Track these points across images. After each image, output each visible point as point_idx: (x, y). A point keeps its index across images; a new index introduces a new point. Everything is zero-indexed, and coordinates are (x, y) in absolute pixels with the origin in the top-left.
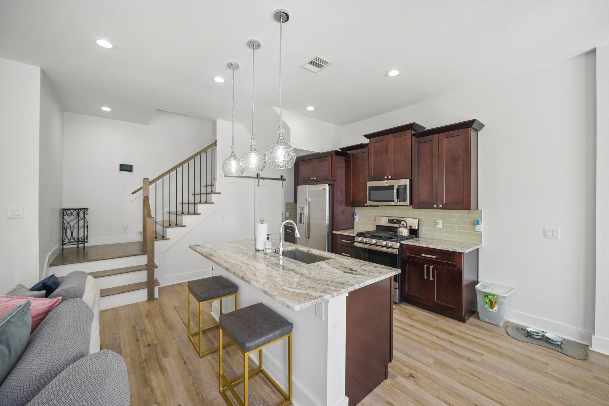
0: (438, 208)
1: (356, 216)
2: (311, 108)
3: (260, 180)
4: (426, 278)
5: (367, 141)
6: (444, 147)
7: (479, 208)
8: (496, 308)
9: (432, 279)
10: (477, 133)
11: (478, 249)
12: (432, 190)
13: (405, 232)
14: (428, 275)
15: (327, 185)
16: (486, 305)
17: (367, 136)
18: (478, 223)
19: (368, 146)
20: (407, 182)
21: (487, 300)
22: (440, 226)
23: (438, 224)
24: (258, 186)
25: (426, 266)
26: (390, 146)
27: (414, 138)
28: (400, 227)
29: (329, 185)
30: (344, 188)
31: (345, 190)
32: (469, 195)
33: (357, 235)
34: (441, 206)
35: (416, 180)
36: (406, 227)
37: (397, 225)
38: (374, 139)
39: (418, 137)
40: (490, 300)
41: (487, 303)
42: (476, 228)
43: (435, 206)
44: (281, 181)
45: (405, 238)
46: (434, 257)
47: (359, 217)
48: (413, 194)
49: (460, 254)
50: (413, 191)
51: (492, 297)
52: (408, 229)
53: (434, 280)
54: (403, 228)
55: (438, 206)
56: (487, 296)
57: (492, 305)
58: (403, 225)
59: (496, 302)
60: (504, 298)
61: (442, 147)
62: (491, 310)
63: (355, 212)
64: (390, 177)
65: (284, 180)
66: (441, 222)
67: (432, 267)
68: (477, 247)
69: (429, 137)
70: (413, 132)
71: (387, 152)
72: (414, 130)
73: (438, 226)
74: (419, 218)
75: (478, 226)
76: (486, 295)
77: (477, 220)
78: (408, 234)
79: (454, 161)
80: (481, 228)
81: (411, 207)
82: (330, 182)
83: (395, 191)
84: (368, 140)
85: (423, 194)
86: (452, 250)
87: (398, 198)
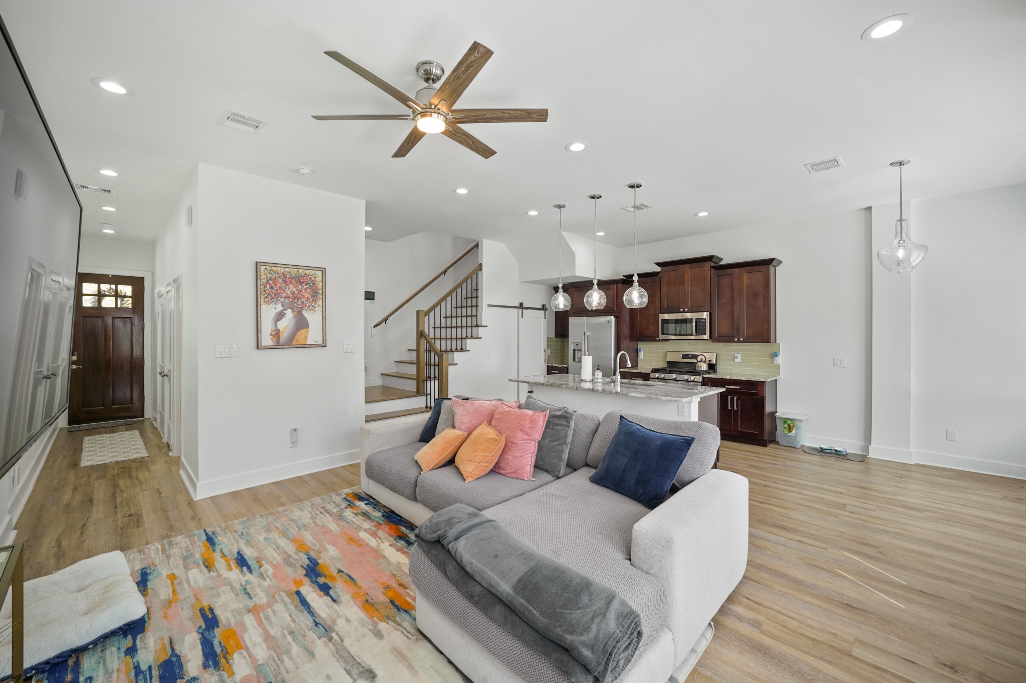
0: (739, 341)
1: (640, 352)
2: (601, 234)
3: (524, 310)
4: (730, 408)
5: (658, 269)
6: (745, 282)
7: (777, 342)
8: (794, 432)
9: (735, 409)
10: (775, 269)
11: (776, 380)
12: (733, 324)
13: (704, 367)
14: (732, 405)
15: (613, 317)
16: (785, 430)
17: (659, 264)
18: (776, 356)
19: (660, 275)
20: (705, 315)
21: (786, 426)
22: (739, 360)
23: (737, 357)
24: (522, 318)
25: (730, 397)
26: (686, 277)
27: (713, 271)
28: (698, 362)
29: (615, 316)
30: (629, 321)
31: (630, 323)
32: (769, 329)
33: (652, 372)
34: (742, 339)
35: (715, 314)
36: (705, 362)
37: (695, 361)
38: (666, 268)
39: (717, 270)
40: (788, 425)
41: (786, 428)
42: (774, 360)
43: (736, 339)
44: (544, 311)
45: (705, 372)
46: (738, 387)
47: (644, 353)
48: (712, 327)
49: (762, 384)
50: (712, 325)
51: (790, 422)
52: (707, 364)
53: (737, 410)
54: (701, 363)
55: (739, 339)
56: (785, 422)
57: (790, 430)
58: (702, 359)
59: (793, 426)
60: (801, 421)
61: (743, 281)
62: (790, 434)
63: (639, 348)
64: (686, 310)
65: (547, 309)
66: (739, 356)
67: (735, 397)
68: (776, 378)
69: (730, 271)
70: (712, 264)
71: (683, 283)
72: (713, 262)
73: (736, 360)
74: (716, 352)
75: (777, 358)
76: (785, 420)
77: (775, 353)
78: (707, 369)
79: (755, 295)
80: (779, 360)
81: (710, 342)
82: (616, 314)
83: (694, 324)
84: (660, 268)
85: (723, 327)
86: (755, 380)
87: (696, 332)
